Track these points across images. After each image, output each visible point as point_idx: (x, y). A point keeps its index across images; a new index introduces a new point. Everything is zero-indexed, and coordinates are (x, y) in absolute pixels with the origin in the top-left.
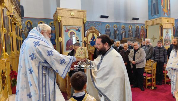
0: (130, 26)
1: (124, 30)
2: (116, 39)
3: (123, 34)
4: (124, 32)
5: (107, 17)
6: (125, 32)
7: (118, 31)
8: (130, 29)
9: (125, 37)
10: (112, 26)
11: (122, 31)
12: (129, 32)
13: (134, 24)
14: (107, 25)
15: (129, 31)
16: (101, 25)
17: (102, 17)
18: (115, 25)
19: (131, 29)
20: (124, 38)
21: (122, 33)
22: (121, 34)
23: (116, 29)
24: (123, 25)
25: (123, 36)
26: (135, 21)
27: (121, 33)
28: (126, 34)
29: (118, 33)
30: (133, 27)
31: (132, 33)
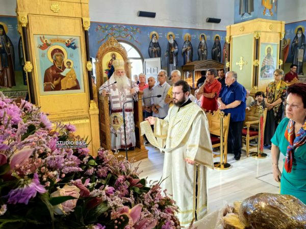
0: (203, 36)
1: (190, 44)
2: (172, 63)
3: (188, 52)
4: (189, 48)
5: (152, 15)
6: (192, 49)
7: (176, 47)
8: (201, 42)
9: (191, 60)
10: (163, 35)
11: (185, 47)
12: (200, 50)
13: (210, 32)
14: (154, 32)
15: (200, 46)
16: (140, 32)
17: (142, 14)
18: (170, 33)
19: (203, 41)
20: (188, 60)
21: (186, 51)
22: (184, 53)
23: (172, 41)
24: (188, 34)
25: (188, 56)
26: (213, 24)
27: (184, 49)
28: (194, 54)
29: (176, 50)
30: (207, 37)
31: (207, 50)
